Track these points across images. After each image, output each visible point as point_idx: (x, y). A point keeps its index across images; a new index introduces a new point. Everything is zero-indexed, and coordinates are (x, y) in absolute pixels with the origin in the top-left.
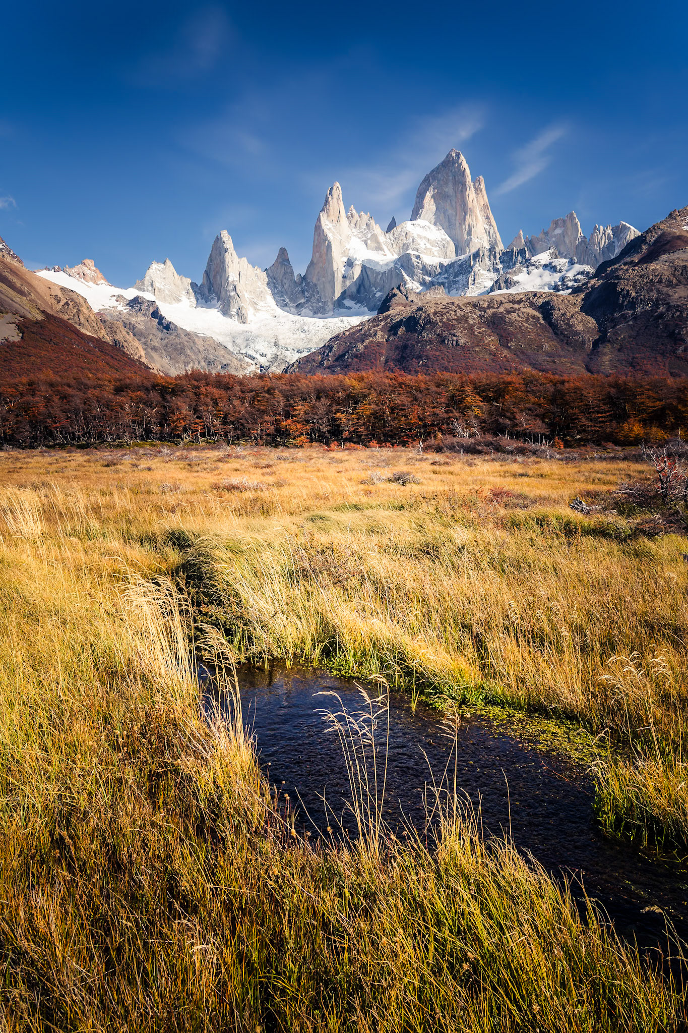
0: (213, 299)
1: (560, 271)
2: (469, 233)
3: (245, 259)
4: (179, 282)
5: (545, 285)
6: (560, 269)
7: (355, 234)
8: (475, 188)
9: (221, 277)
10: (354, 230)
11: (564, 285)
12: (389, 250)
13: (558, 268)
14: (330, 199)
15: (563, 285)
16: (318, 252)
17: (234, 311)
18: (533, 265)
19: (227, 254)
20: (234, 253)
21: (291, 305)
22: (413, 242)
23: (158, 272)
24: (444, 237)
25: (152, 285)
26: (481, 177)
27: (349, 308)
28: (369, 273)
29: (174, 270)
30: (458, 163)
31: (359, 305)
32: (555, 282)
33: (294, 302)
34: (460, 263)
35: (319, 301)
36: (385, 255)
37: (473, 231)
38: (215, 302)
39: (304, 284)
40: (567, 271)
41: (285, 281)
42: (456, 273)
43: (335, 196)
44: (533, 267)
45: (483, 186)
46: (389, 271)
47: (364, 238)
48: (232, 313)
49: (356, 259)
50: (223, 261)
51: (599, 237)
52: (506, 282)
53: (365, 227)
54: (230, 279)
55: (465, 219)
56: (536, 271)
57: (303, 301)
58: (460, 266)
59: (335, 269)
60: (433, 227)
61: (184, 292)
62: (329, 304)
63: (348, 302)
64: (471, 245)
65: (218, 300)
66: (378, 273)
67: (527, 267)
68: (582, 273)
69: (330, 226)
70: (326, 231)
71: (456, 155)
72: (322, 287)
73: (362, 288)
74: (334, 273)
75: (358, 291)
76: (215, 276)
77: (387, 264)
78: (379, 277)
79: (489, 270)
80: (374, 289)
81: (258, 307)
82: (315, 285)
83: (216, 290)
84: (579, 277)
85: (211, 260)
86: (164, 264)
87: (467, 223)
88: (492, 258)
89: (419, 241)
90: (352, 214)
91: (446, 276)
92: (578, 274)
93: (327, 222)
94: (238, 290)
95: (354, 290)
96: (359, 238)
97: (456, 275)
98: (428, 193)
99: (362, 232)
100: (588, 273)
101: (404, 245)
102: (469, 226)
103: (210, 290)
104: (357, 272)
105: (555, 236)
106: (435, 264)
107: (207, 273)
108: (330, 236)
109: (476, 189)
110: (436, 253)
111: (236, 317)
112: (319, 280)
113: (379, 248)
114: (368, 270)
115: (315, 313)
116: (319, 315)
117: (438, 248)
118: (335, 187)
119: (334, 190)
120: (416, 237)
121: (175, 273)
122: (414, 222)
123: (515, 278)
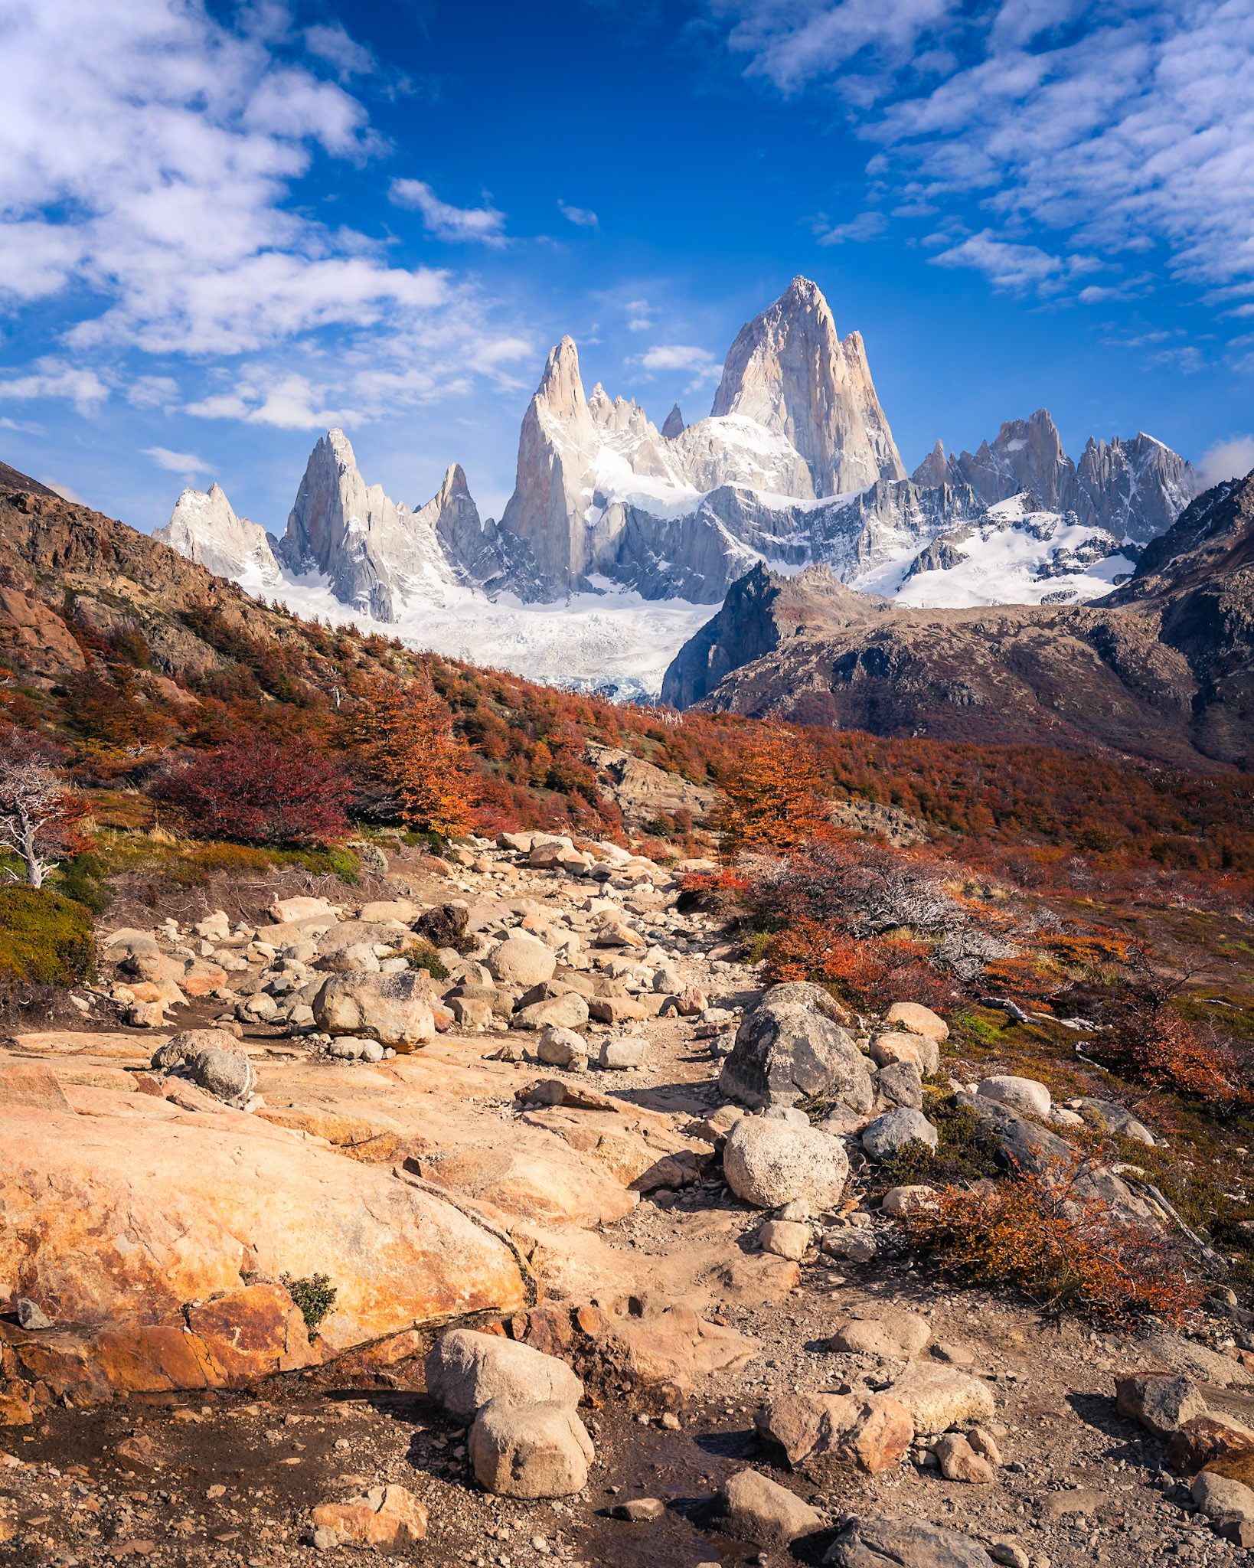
0: (310, 567)
1: (1047, 537)
2: (839, 444)
3: (378, 487)
4: (239, 532)
5: (1020, 564)
6: (1047, 533)
7: (607, 440)
8: (845, 354)
9: (329, 523)
10: (604, 433)
11: (1058, 566)
12: (676, 473)
13: (1043, 530)
14: (555, 371)
15: (1056, 564)
16: (532, 475)
17: (363, 595)
18: (992, 523)
19: (343, 478)
20: (358, 475)
21: (475, 582)
22: (726, 459)
23: (197, 511)
24: (785, 450)
25: (187, 537)
26: (857, 333)
27: (600, 592)
28: (641, 522)
29: (230, 508)
30: (811, 304)
31: (620, 585)
32: (1041, 560)
33: (482, 577)
34: (836, 509)
35: (533, 575)
36: (671, 485)
37: (846, 439)
38: (314, 573)
39: (500, 540)
40: (1062, 537)
41: (459, 532)
42: (830, 529)
43: (566, 365)
44: (993, 527)
45: (861, 351)
46: (685, 519)
47: (626, 451)
48: (360, 599)
49: (613, 493)
50: (335, 492)
51: (1098, 460)
52: (943, 554)
53: (626, 426)
54: (353, 529)
55: (828, 416)
56: (997, 534)
57: (498, 574)
58: (838, 516)
59: (570, 512)
60: (764, 431)
61: (249, 553)
62: (558, 582)
63: (597, 580)
64: (842, 467)
65: (322, 571)
66: (660, 524)
67: (981, 525)
68: (1092, 543)
69: (556, 423)
70: (550, 436)
71: (808, 289)
72: (541, 546)
73: (626, 552)
74: (567, 520)
75: (619, 557)
76: (314, 522)
77: (681, 505)
78: (664, 531)
79: (896, 526)
80: (651, 553)
81: (406, 586)
82: (526, 543)
83: (317, 551)
84: (1087, 550)
85: (306, 485)
86: (209, 493)
87: (832, 424)
88: (902, 501)
89: (737, 457)
90: (599, 401)
91: (807, 533)
92: (1084, 545)
93: (550, 417)
94: (369, 552)
95: (611, 555)
96: (615, 449)
97: (830, 533)
98: (751, 362)
99: (621, 437)
100: (1104, 543)
101: (707, 464)
102: (838, 429)
103: (303, 549)
104: (616, 522)
105: (1009, 455)
106: (783, 510)
107: (298, 515)
108: (558, 445)
109: (848, 357)
110: (772, 484)
111: (369, 607)
112: (533, 532)
113: (657, 470)
114: (638, 516)
115: (527, 600)
116: (536, 604)
117: (774, 473)
118: (564, 347)
119: (563, 353)
120: (729, 447)
121: (232, 514)
122: (725, 419)
123: (960, 548)
